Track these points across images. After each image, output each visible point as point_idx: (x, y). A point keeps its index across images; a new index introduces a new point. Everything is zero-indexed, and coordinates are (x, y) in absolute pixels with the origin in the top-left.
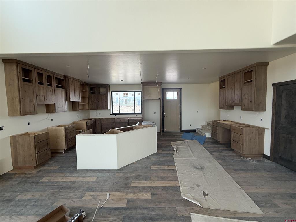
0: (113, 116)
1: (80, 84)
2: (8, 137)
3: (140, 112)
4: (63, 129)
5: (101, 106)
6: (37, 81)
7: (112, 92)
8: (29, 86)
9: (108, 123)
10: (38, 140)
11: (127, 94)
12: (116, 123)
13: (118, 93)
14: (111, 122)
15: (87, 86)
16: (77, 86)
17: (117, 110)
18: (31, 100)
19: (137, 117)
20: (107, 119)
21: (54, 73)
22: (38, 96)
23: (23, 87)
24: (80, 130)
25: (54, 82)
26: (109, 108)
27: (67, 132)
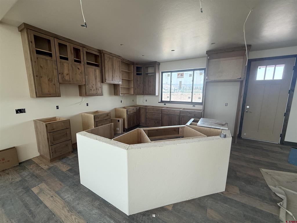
0: (162, 105)
1: (120, 62)
2: (32, 120)
3: (201, 101)
4: (92, 116)
5: (147, 91)
6: (58, 55)
7: (162, 73)
8: (46, 60)
9: (153, 114)
10: (52, 130)
11: (182, 75)
12: (163, 115)
13: (170, 73)
14: (156, 112)
15: (133, 66)
16: (117, 65)
17: (168, 97)
18: (49, 79)
19: (194, 108)
20: (154, 108)
21: (84, 46)
22: (60, 74)
23: (36, 62)
24: (119, 119)
25: (83, 57)
26: (157, 94)
27: (97, 120)
